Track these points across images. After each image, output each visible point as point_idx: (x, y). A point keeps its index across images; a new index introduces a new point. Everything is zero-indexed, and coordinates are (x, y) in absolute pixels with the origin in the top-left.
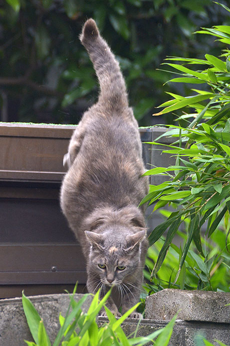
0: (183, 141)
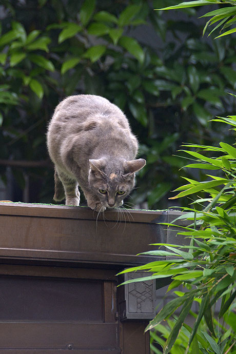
0: (197, 224)
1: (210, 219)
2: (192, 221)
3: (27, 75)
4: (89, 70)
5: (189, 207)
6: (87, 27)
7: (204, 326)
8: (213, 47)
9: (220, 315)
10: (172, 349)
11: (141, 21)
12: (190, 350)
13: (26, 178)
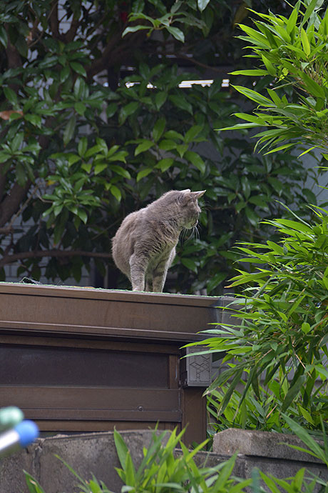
0: (247, 308)
1: (259, 304)
2: (244, 306)
3: (109, 182)
4: (159, 178)
5: (241, 294)
6: (158, 143)
7: (251, 391)
8: (263, 161)
9: (265, 382)
10: (225, 410)
11: (203, 139)
12: (240, 411)
13: (106, 267)
